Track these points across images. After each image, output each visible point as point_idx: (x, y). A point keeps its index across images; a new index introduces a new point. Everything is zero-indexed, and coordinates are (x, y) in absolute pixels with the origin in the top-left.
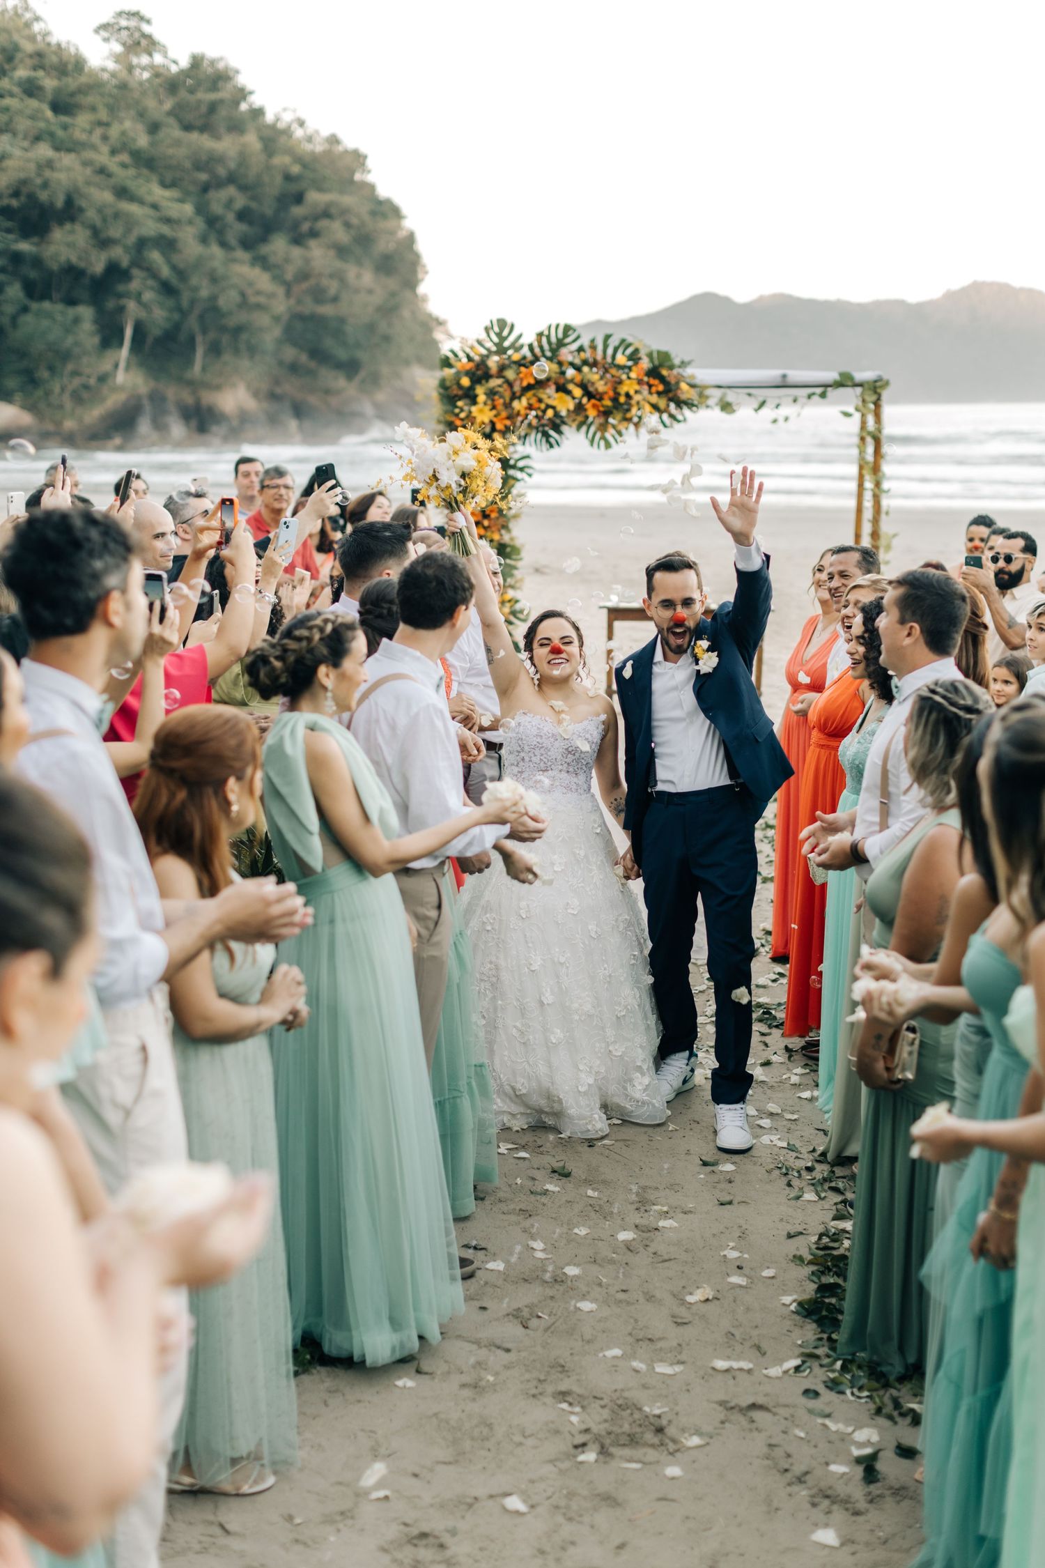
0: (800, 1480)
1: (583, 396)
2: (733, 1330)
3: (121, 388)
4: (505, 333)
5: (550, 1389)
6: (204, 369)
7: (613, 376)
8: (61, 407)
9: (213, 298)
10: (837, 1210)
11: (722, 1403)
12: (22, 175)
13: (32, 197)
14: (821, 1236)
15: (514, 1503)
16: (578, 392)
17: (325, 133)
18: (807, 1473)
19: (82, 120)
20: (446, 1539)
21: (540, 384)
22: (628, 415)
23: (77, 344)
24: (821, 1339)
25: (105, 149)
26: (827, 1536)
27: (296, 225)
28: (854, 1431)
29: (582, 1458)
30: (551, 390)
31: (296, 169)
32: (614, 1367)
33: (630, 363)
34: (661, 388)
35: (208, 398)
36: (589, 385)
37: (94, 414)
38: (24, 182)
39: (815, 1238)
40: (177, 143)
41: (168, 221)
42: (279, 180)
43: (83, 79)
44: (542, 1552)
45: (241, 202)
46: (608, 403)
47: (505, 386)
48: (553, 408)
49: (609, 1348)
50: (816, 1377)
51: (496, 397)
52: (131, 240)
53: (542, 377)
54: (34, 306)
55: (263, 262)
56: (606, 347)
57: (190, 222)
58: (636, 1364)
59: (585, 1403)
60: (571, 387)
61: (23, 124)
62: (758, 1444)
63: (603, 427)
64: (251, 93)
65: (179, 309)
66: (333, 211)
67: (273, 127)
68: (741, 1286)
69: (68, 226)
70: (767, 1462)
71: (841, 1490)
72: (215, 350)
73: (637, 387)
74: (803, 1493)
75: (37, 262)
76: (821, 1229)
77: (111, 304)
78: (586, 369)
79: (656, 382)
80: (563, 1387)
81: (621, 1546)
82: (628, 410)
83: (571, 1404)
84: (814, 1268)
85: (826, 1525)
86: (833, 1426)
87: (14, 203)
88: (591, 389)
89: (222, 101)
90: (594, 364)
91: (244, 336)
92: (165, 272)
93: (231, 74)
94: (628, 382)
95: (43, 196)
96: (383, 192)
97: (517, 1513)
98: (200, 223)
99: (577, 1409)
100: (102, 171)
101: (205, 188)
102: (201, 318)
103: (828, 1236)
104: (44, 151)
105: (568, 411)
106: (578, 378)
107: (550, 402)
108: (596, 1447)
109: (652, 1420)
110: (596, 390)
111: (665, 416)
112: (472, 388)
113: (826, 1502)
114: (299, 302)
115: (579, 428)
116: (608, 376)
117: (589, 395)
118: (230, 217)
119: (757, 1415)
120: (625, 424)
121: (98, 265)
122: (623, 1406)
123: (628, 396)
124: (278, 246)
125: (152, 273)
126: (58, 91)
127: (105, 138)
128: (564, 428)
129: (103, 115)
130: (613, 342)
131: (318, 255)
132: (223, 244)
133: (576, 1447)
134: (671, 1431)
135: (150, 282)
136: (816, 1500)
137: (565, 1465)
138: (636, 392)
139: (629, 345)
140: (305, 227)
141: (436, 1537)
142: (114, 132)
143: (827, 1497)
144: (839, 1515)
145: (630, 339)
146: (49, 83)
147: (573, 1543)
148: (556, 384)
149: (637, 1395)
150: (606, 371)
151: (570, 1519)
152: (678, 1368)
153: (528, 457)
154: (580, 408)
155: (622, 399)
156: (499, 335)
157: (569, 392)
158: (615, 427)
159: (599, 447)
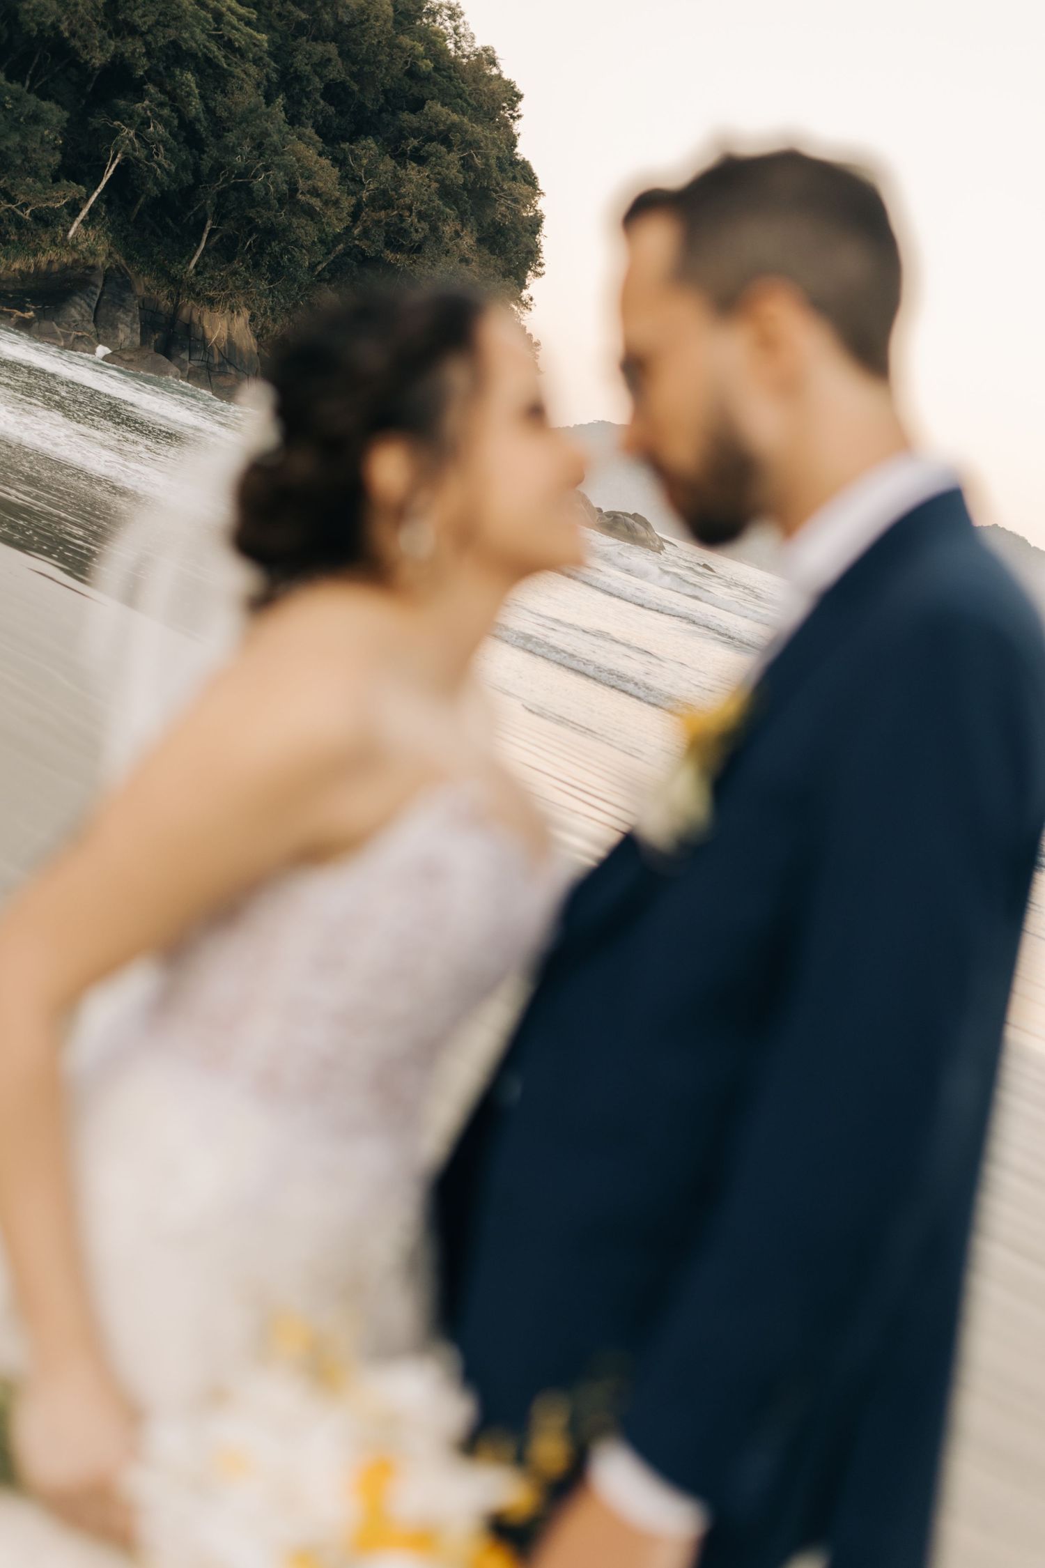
3: (69, 247)
6: (200, 269)
9: (250, 174)
17: (479, 44)
23: (24, 151)
27: (399, 135)
31: (427, 65)
35: (190, 309)
37: (16, 265)
41: (229, 45)
42: (398, 68)
45: (337, 71)
52: (161, 40)
55: (339, 162)
57: (257, 61)
65: (196, 172)
66: (456, 138)
72: (225, 250)
77: (98, 121)
91: (276, 247)
92: (195, 107)
98: (271, 70)
101: (297, 31)
102: (220, 194)
114: (365, 233)
118: (317, 83)
121: (98, 55)
124: (368, 150)
125: (174, 99)
131: (415, 181)
132: (293, 120)
135: (166, 112)
140: (414, 142)
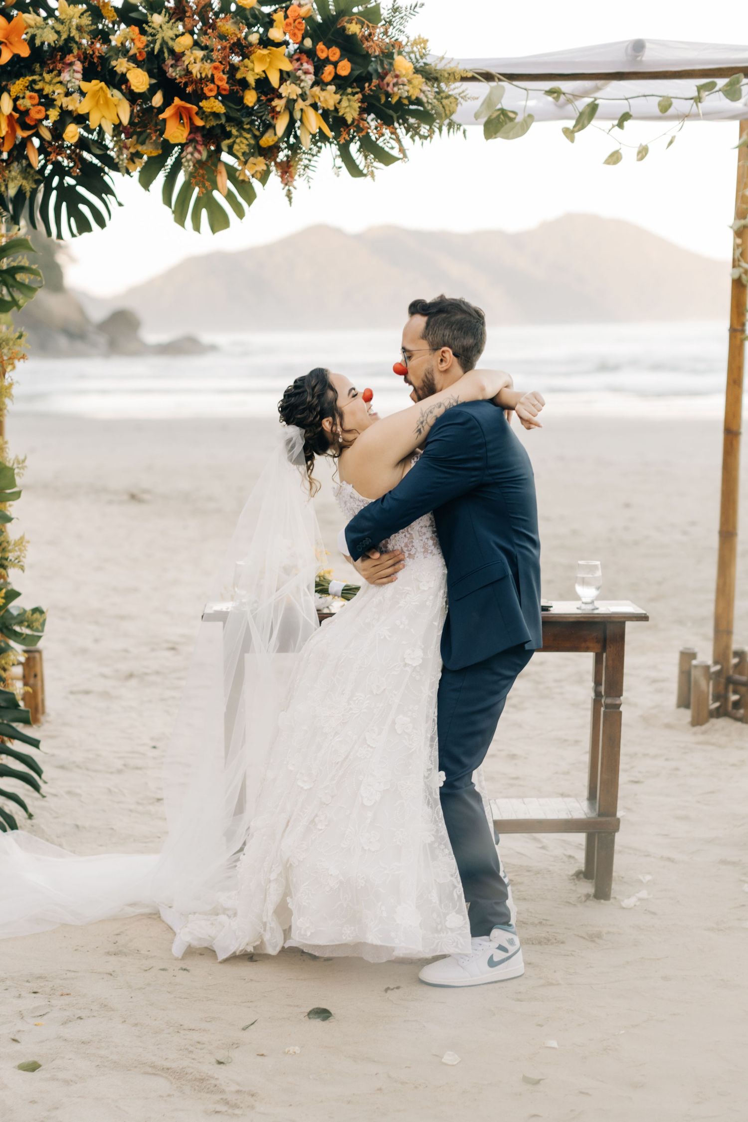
1: (152, 90)
7: (222, 37)
16: (139, 80)
21: (45, 58)
22: (268, 140)
30: (73, 76)
33: (266, 9)
34: (345, 68)
36: (170, 62)
46: (214, 105)
48: (81, 119)
53: (48, 37)
60: (121, 65)
63: (206, 174)
73: (287, 66)
79: (335, 53)
82: (269, 126)
88: (172, 73)
94: (265, 52)
105: (118, 129)
106: (141, 47)
107: (72, 105)
110: (188, 73)
111: (354, 148)
115: (146, 181)
116: (214, 38)
117: (168, 86)
123: (263, 85)
128: (113, 178)
138: (284, 77)
148: (85, 58)
154: (146, 121)
155: (250, 98)
157: (117, 81)
158: (232, 173)
159: (197, 227)
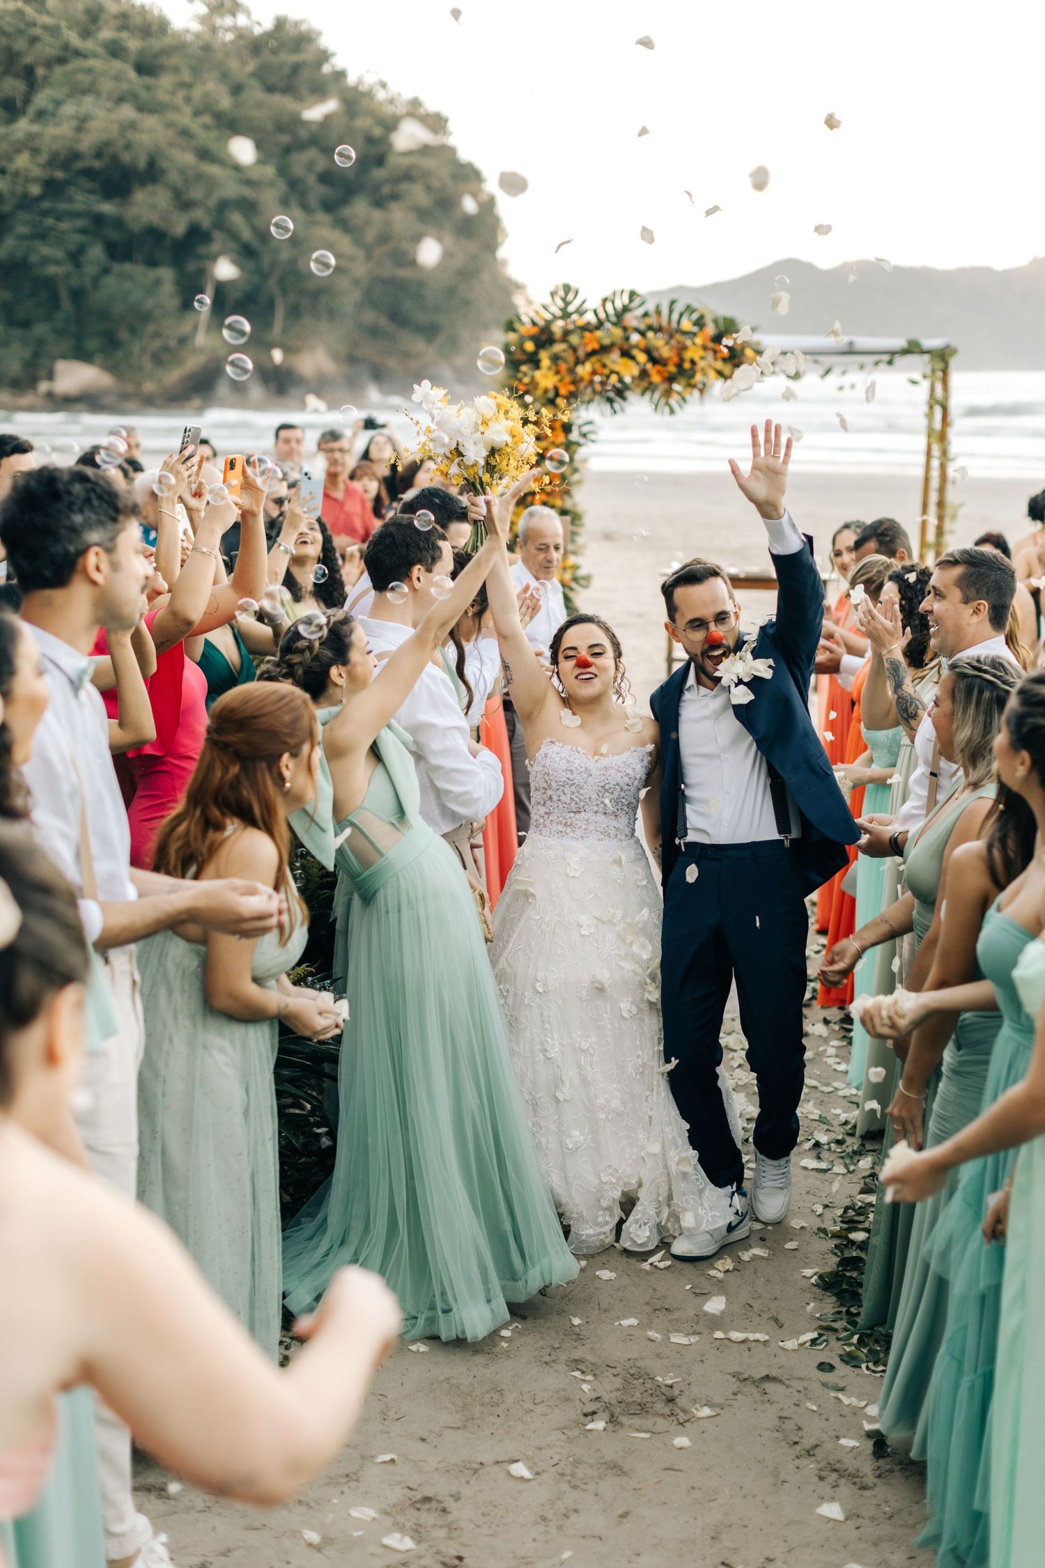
0: (809, 1453)
1: (648, 362)
2: (751, 1302)
3: (201, 351)
4: (570, 297)
5: (563, 1357)
6: (284, 332)
7: (678, 342)
8: (140, 369)
9: (293, 262)
10: (865, 1183)
11: (735, 1375)
12: (105, 136)
13: (115, 159)
14: (846, 1209)
15: (520, 1469)
16: (642, 358)
17: (407, 95)
18: (817, 1446)
19: (166, 81)
20: (450, 1503)
21: (604, 349)
22: (693, 381)
23: (157, 305)
24: (839, 1313)
25: (188, 110)
26: (832, 1510)
27: (376, 188)
28: (866, 1406)
29: (590, 1426)
30: (615, 355)
31: (378, 132)
32: (629, 1335)
33: (695, 329)
34: (726, 353)
36: (654, 351)
37: (173, 376)
38: (107, 143)
39: (840, 1212)
40: (259, 105)
41: (249, 183)
43: (167, 41)
44: (544, 1519)
45: (321, 164)
46: (672, 368)
47: (570, 351)
48: (618, 373)
49: (626, 1318)
50: (832, 1351)
51: (560, 362)
52: (213, 201)
53: (606, 342)
54: (116, 267)
55: (344, 225)
56: (671, 312)
57: (272, 184)
58: (651, 1334)
59: (598, 1372)
60: (635, 352)
61: (106, 85)
62: (769, 1416)
63: (668, 393)
64: (333, 55)
65: (260, 271)
66: (415, 173)
67: (355, 89)
68: (762, 1258)
69: (150, 188)
70: (776, 1434)
71: (850, 1464)
72: (294, 312)
73: (701, 353)
74: (811, 1466)
75: (119, 223)
76: (847, 1202)
77: (191, 266)
78: (650, 334)
80: (576, 1355)
81: (625, 1515)
82: (693, 376)
83: (583, 1372)
84: (837, 1242)
85: (833, 1499)
86: (846, 1400)
87: (97, 164)
88: (656, 354)
89: (304, 63)
90: (658, 330)
91: (324, 299)
92: (246, 234)
93: (314, 36)
94: (693, 348)
95: (126, 158)
96: (464, 155)
97: (522, 1478)
98: (282, 186)
99: (590, 1378)
100: (185, 133)
101: (287, 150)
102: (282, 281)
103: (854, 1210)
104: (127, 112)
105: (633, 378)
106: (643, 344)
107: (616, 368)
108: (606, 1416)
109: (663, 1390)
110: (661, 355)
112: (535, 353)
113: (834, 1476)
114: (379, 265)
115: (643, 393)
116: (673, 342)
117: (654, 360)
118: (311, 180)
119: (770, 1387)
120: (689, 390)
121: (179, 227)
122: (637, 1375)
123: (693, 362)
124: (359, 208)
125: (233, 235)
126: (141, 53)
127: (188, 99)
128: (628, 394)
129: (186, 76)
130: (678, 308)
131: (399, 216)
132: (305, 207)
133: (586, 1415)
134: (682, 1401)
135: (229, 242)
136: (823, 1474)
137: (576, 1432)
138: (702, 358)
139: (693, 311)
140: (386, 190)
141: (439, 1501)
142: (197, 93)
143: (835, 1470)
144: (845, 1489)
145: (695, 305)
146: (133, 44)
147: (576, 1511)
148: (620, 349)
149: (650, 1364)
150: (671, 336)
151: (575, 1487)
152: (693, 1339)
153: (590, 423)
154: (644, 374)
155: (687, 365)
156: (564, 300)
157: (633, 358)
158: (679, 393)
159: (663, 413)
